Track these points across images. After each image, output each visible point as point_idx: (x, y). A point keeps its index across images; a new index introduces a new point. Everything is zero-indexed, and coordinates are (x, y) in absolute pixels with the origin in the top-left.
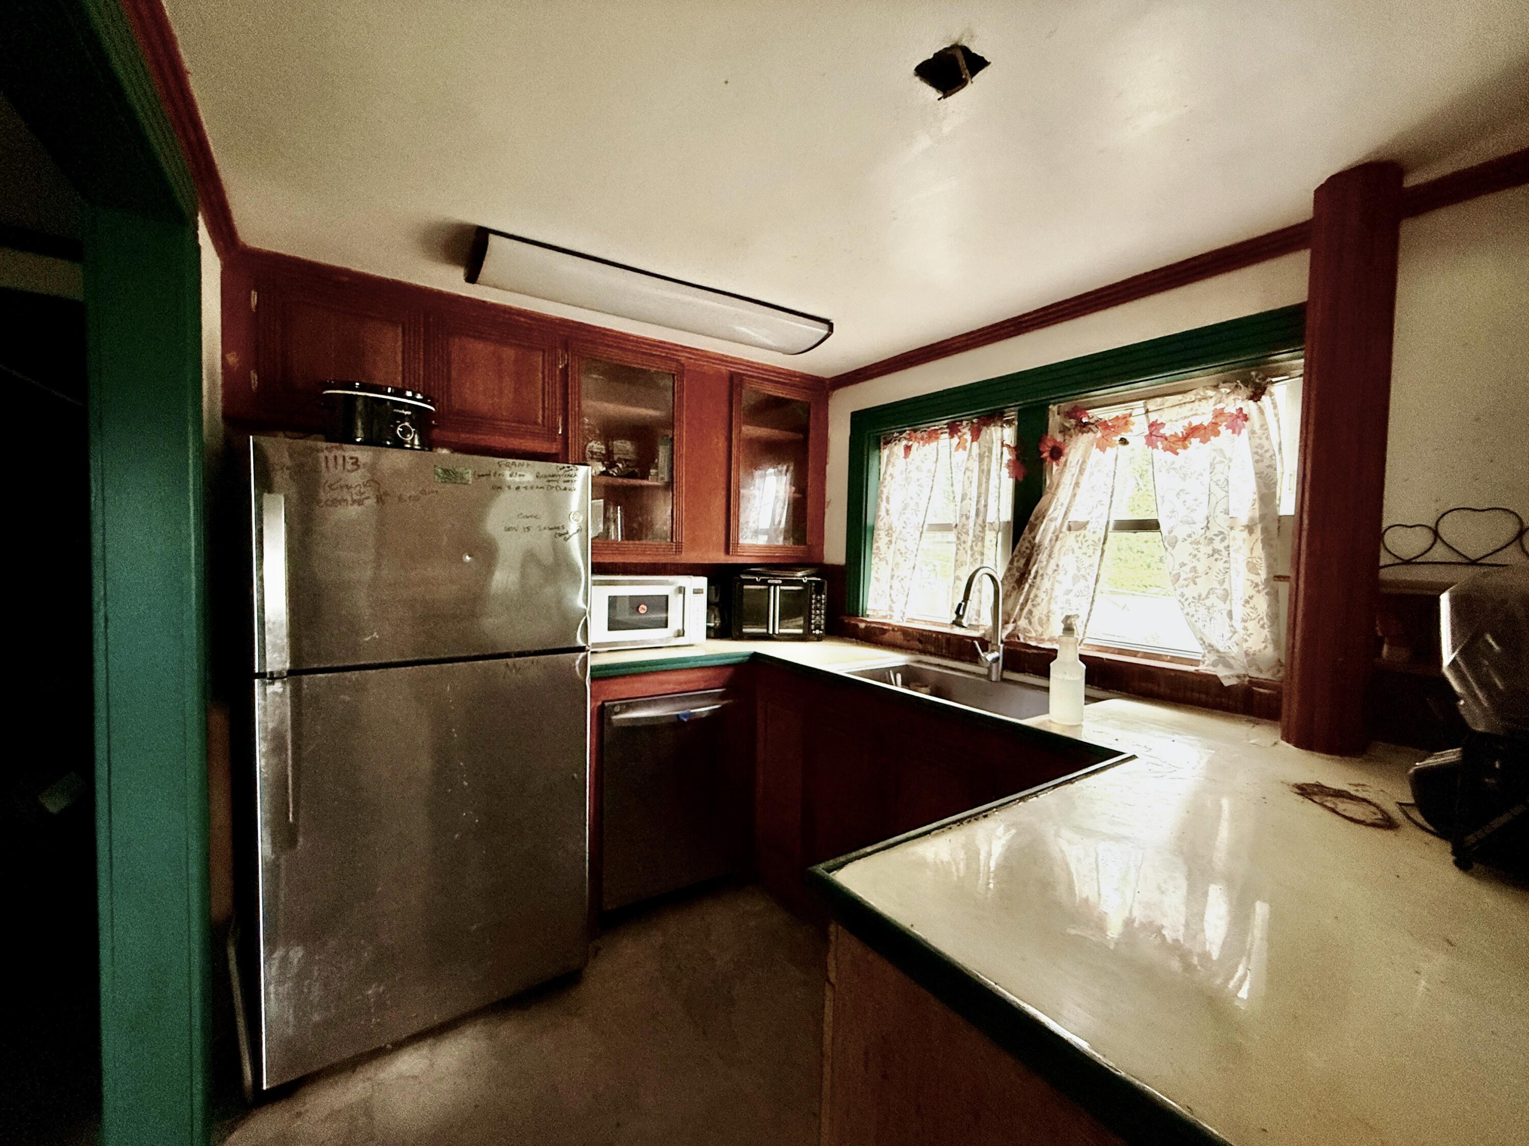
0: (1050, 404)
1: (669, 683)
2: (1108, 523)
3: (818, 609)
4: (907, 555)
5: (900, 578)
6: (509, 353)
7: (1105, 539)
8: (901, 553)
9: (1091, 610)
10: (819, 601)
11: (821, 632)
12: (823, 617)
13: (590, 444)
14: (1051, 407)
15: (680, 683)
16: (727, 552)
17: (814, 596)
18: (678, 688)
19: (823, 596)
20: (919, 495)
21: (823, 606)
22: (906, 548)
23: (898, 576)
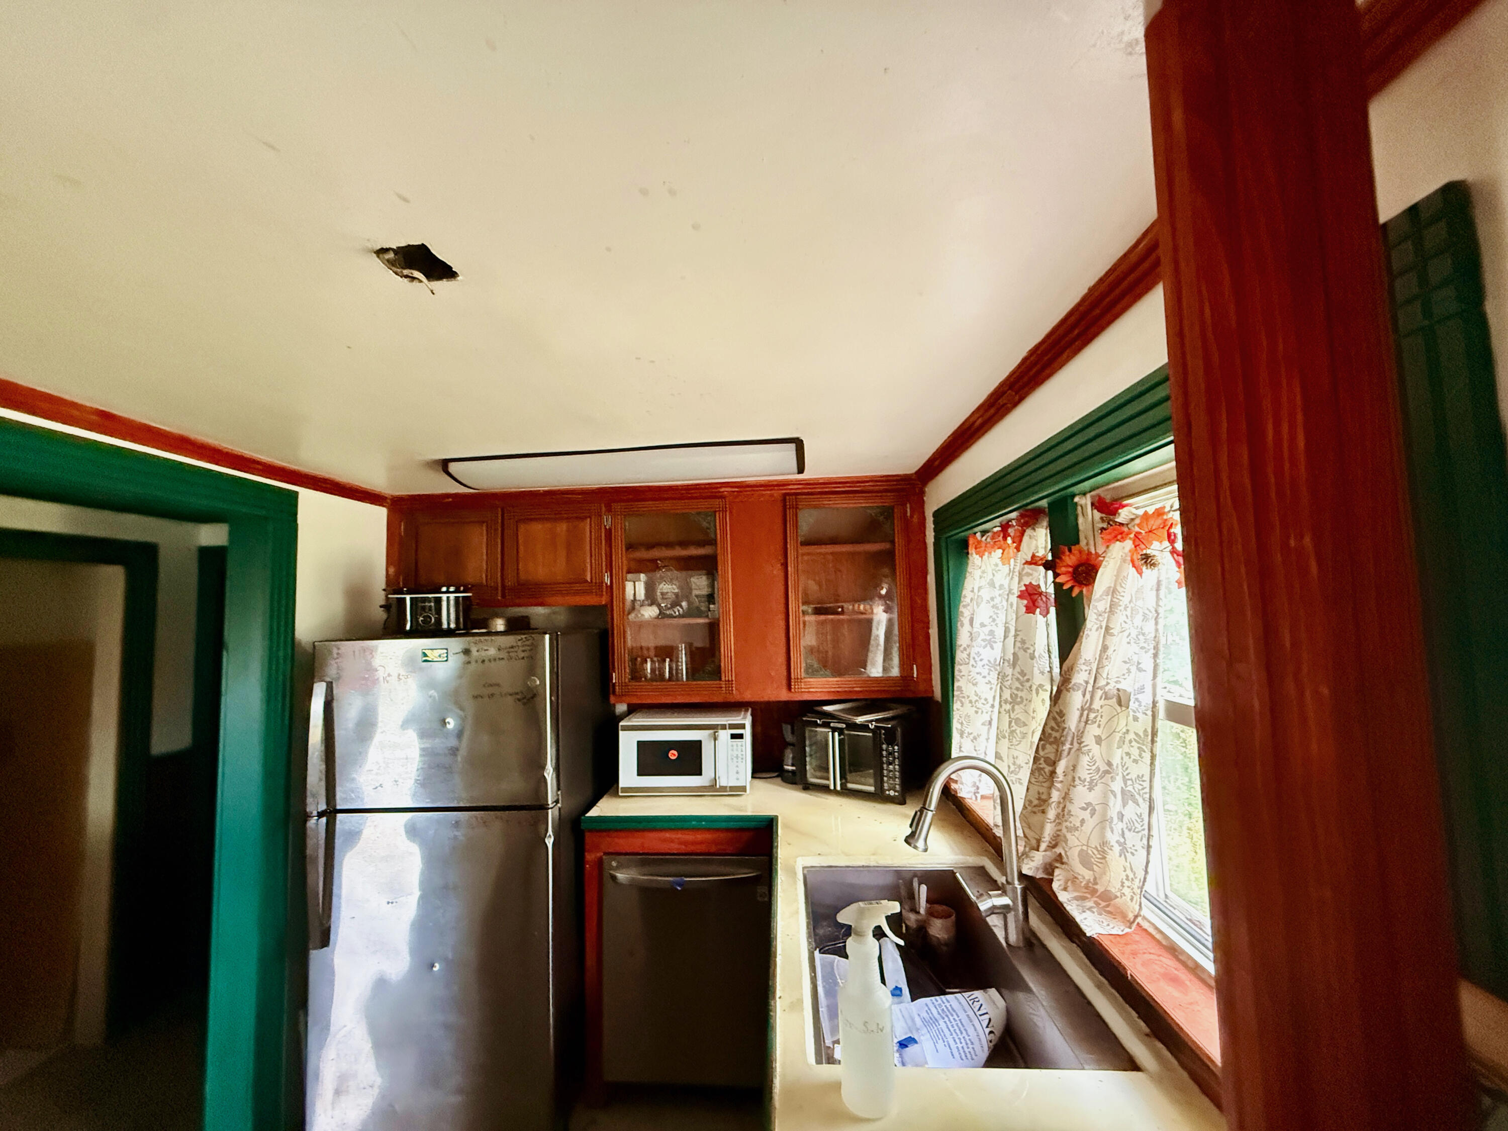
0: (1073, 496)
1: (672, 841)
2: (1154, 703)
3: (891, 764)
4: (979, 705)
5: (971, 737)
6: (562, 528)
7: (1154, 734)
8: (971, 702)
9: (1148, 862)
10: (890, 754)
11: (897, 794)
12: (897, 773)
13: (661, 586)
14: (1076, 499)
15: (686, 843)
16: (789, 688)
17: (884, 746)
18: (683, 848)
19: (896, 748)
20: (994, 620)
21: (897, 760)
22: (977, 695)
23: (970, 734)
